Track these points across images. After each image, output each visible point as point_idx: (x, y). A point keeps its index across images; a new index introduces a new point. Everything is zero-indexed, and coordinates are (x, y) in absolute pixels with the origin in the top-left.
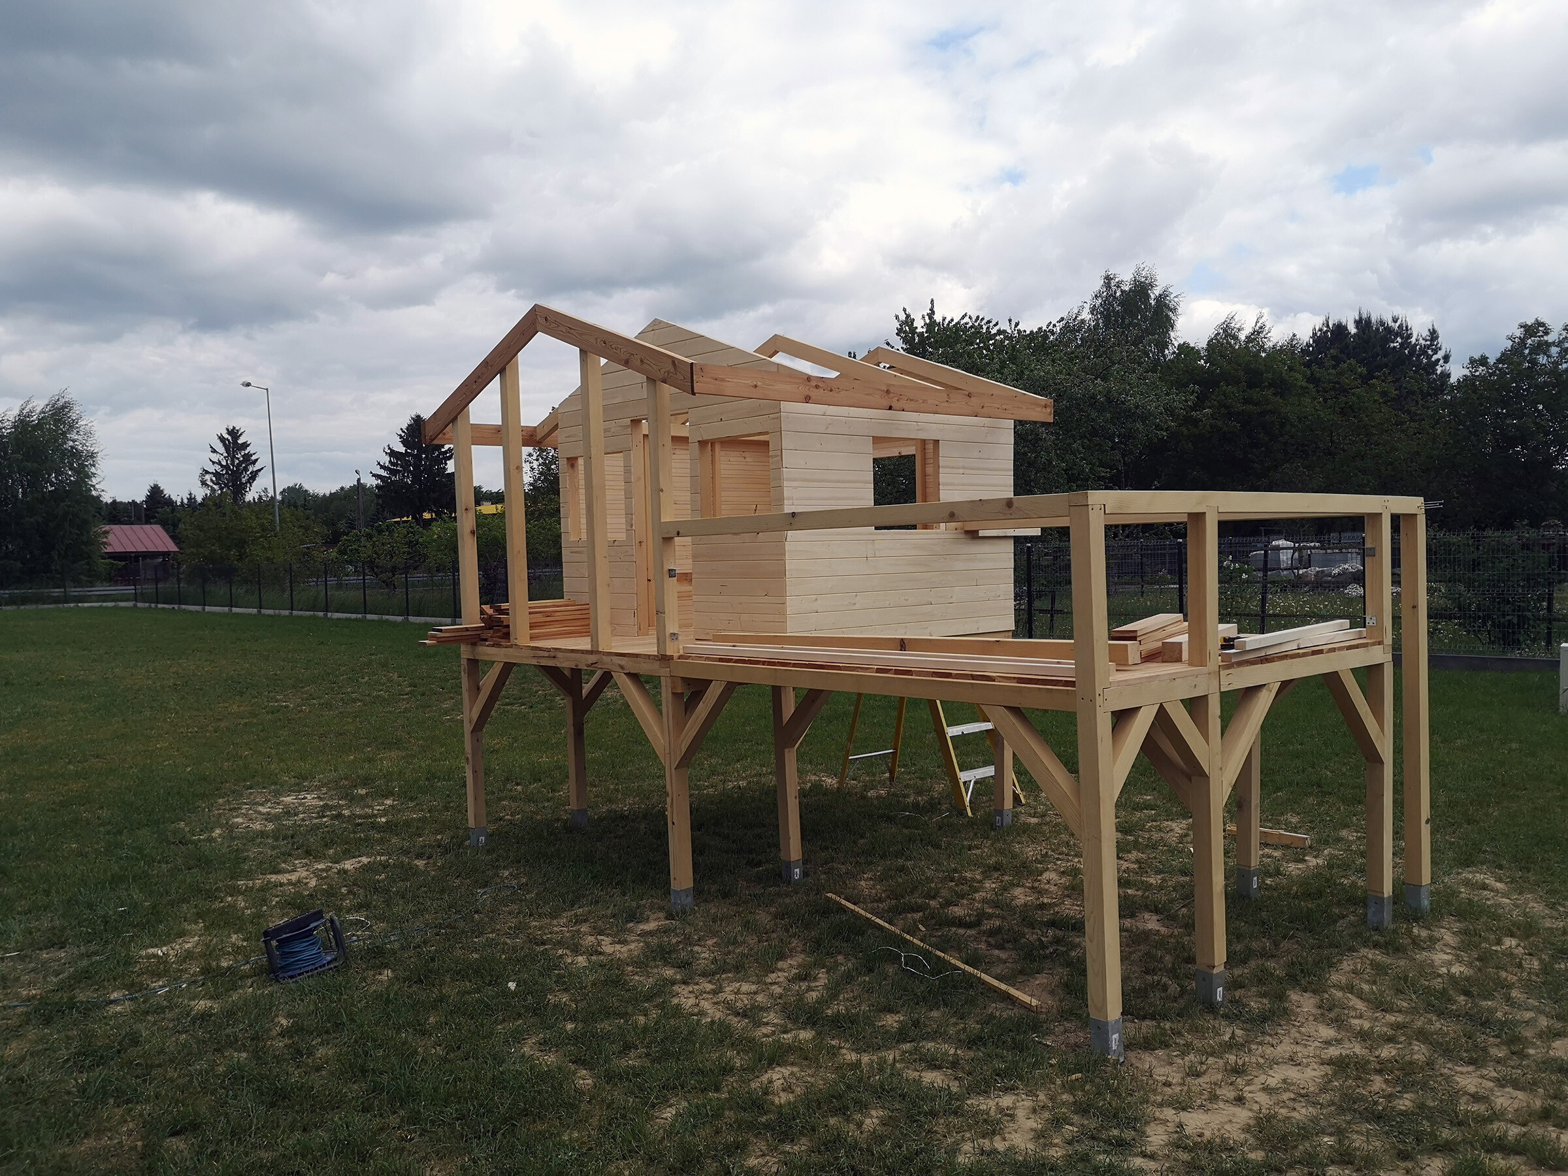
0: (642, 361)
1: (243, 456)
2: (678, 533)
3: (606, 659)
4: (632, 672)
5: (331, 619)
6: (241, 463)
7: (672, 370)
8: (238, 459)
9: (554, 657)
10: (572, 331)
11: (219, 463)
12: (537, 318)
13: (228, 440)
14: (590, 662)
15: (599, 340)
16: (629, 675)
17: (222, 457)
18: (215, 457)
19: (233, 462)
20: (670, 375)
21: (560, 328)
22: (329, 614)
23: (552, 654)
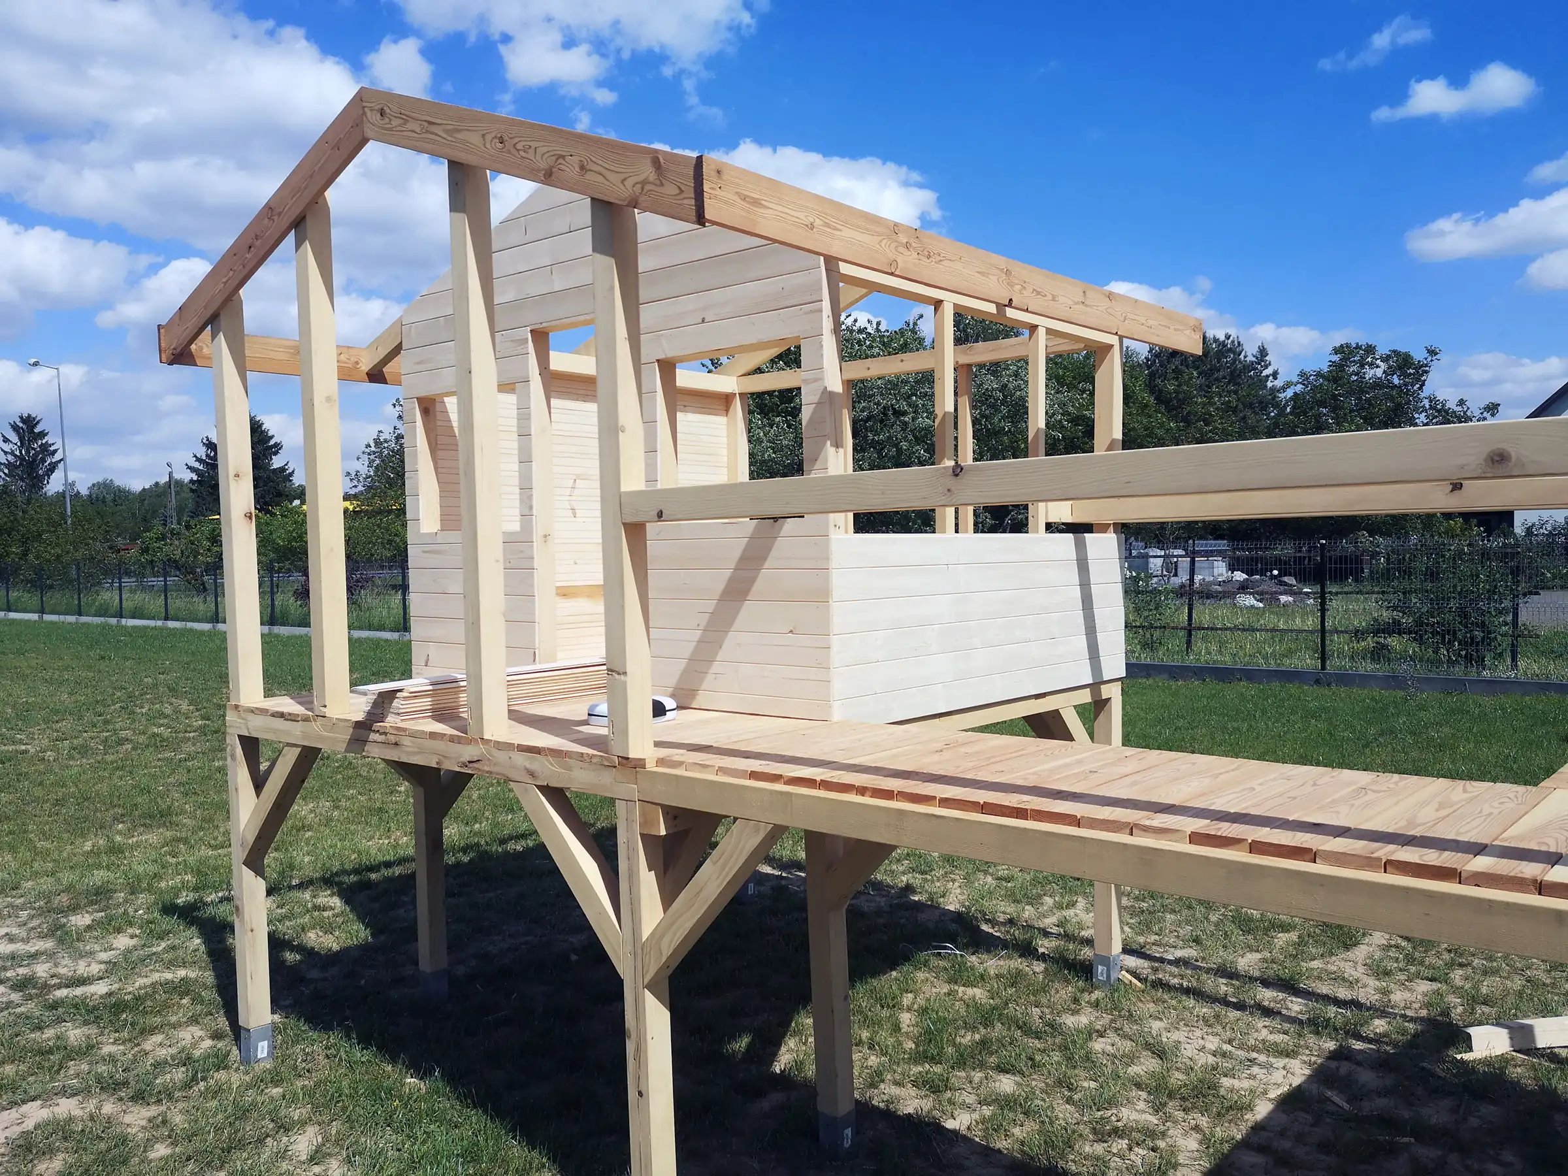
0: (582, 167)
1: (40, 447)
2: (660, 515)
3: (501, 756)
4: (553, 784)
5: (125, 627)
6: (36, 455)
7: (652, 177)
8: (34, 449)
9: (396, 744)
10: (434, 129)
11: (12, 453)
12: (364, 113)
13: (22, 429)
14: (467, 758)
15: (489, 137)
16: (547, 790)
17: (16, 447)
18: (7, 448)
19: (28, 452)
20: (648, 187)
21: (410, 126)
22: (124, 621)
23: (392, 739)
